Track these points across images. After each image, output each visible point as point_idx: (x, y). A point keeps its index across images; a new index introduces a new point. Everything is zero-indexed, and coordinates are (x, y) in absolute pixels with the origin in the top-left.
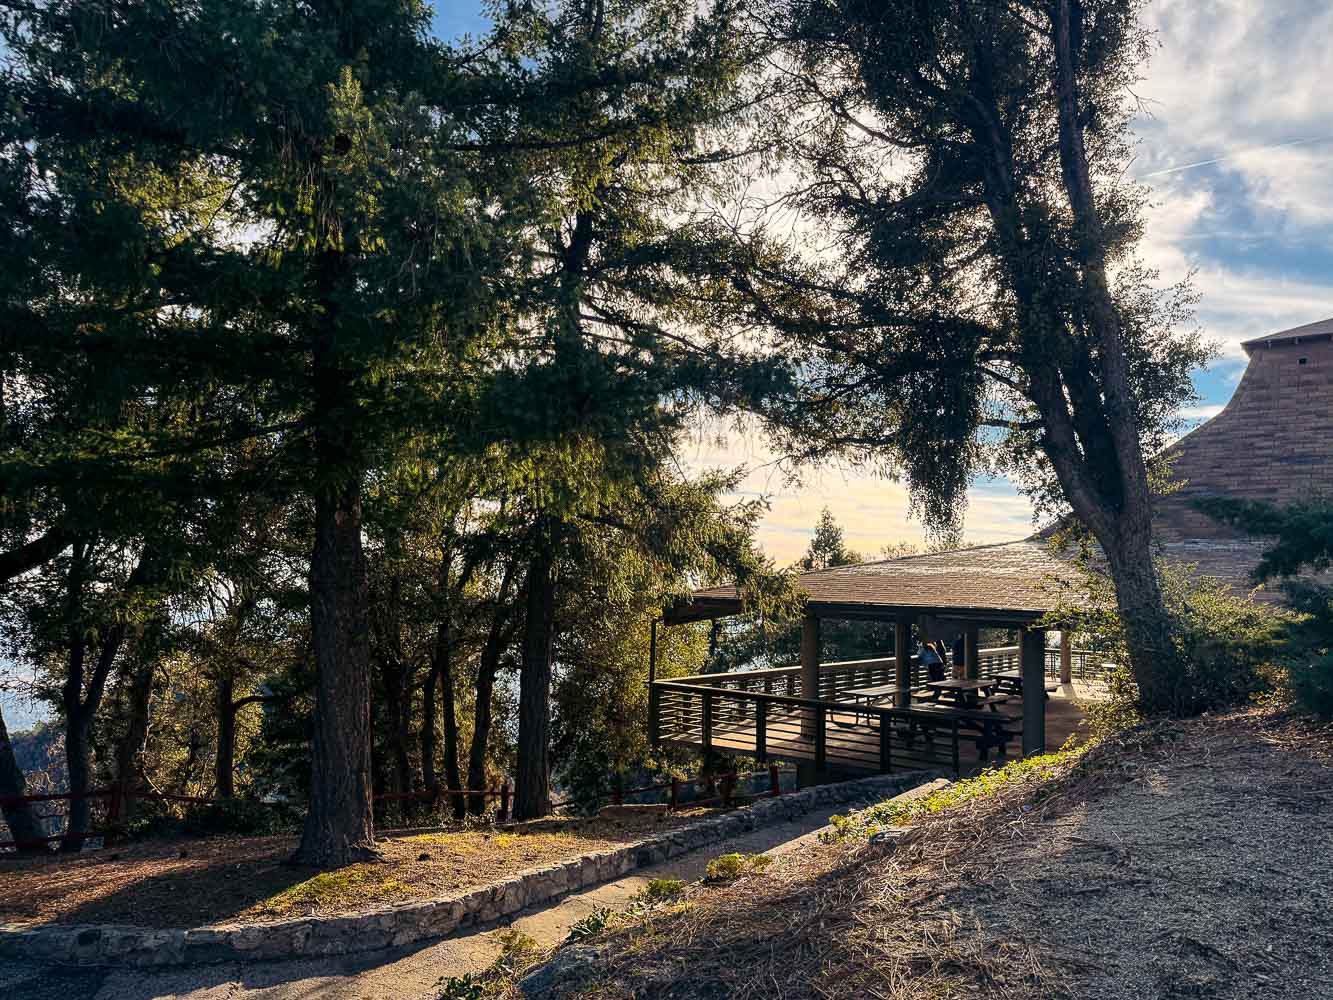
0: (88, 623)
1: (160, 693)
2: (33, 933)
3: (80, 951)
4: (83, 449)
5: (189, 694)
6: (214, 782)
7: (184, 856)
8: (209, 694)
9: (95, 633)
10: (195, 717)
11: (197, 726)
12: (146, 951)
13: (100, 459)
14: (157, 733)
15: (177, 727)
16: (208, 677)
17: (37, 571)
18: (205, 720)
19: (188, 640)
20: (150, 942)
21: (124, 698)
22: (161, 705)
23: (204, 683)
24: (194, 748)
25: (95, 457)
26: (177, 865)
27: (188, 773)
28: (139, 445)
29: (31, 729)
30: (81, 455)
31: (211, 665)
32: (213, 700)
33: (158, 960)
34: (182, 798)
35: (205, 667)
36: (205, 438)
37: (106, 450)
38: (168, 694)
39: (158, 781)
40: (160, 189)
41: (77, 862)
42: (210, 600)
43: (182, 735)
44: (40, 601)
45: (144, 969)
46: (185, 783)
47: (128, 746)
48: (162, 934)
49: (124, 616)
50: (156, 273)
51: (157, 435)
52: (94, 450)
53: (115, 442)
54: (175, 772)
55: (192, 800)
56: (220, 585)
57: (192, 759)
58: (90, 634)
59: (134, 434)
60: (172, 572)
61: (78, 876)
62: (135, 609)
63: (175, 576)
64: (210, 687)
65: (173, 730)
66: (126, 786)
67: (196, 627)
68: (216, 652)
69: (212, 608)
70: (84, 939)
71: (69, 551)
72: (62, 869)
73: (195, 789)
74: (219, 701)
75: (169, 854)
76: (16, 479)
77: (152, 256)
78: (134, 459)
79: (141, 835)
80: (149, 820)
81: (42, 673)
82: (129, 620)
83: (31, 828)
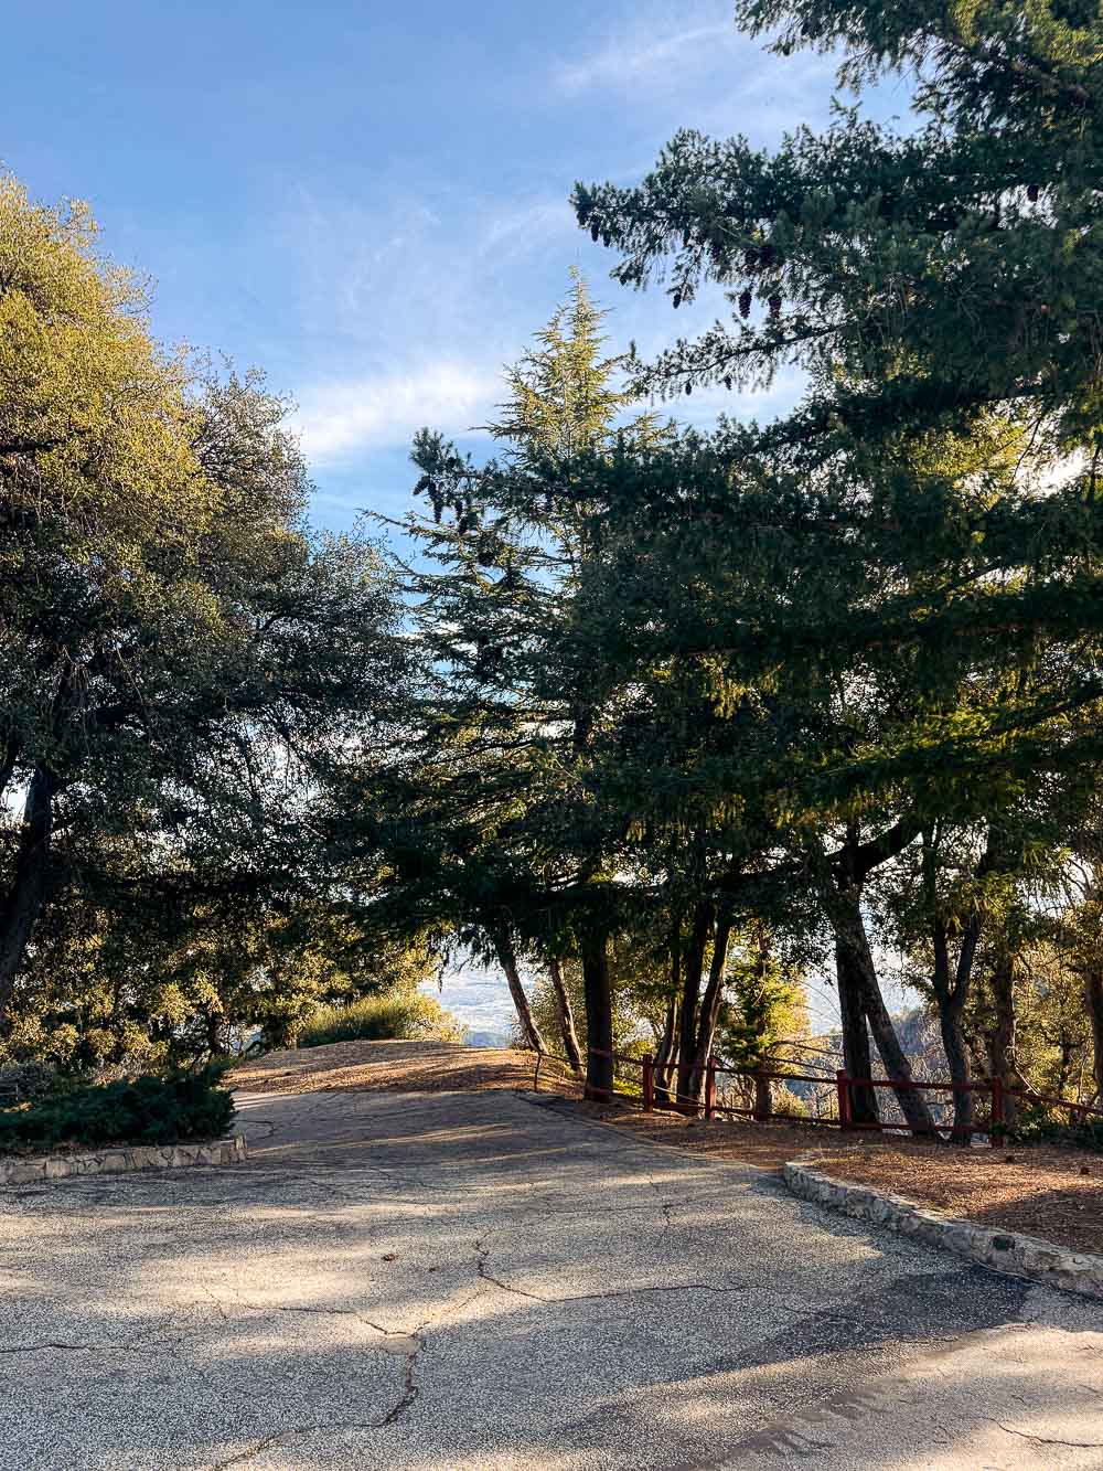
0: (948, 911)
1: (1021, 985)
2: (947, 1224)
3: (996, 1255)
4: (926, 736)
5: (1054, 987)
6: (1095, 1089)
7: (1085, 1172)
8: (1076, 990)
9: (958, 921)
10: (1063, 1013)
11: (1065, 1024)
12: (1066, 1273)
13: (943, 743)
14: (1024, 1028)
15: (1045, 1023)
16: (1073, 969)
17: (892, 860)
18: (1075, 1017)
19: (1046, 929)
20: (1068, 1265)
21: (987, 989)
22: (1025, 999)
23: (1069, 976)
24: (1067, 1047)
25: (938, 742)
26: (1081, 1182)
27: (1064, 1076)
28: (979, 724)
29: (900, 1015)
30: (925, 742)
31: (1075, 957)
32: (1083, 995)
33: (1082, 1287)
34: (1060, 1101)
35: (1068, 959)
36: (1046, 706)
37: (947, 734)
38: (1031, 986)
39: (1035, 1080)
40: (957, 456)
41: (974, 1158)
42: (1065, 884)
43: (1051, 1032)
44: (899, 890)
45: (1066, 1293)
46: (1061, 1087)
47: (998, 1041)
48: (1080, 1257)
49: (982, 903)
50: (980, 540)
51: (997, 711)
52: (936, 736)
53: (956, 725)
54: (1049, 1073)
55: (1072, 1106)
56: (1073, 867)
57: (1066, 1061)
58: (952, 923)
59: (974, 713)
60: (1025, 855)
61: (979, 1173)
62: (992, 896)
63: (1028, 860)
64: (1077, 982)
65: (1041, 1026)
66: (1002, 1082)
67: (1052, 913)
68: (1080, 942)
69: (1068, 893)
70: (1000, 1244)
71: (919, 839)
72: (962, 1162)
73: (1074, 1094)
74: (1089, 997)
75: (1069, 1167)
76: (874, 773)
77: (973, 525)
78: (975, 738)
79: (1031, 1140)
80: (1038, 1124)
81: (907, 960)
82: (988, 908)
83: (922, 1115)
